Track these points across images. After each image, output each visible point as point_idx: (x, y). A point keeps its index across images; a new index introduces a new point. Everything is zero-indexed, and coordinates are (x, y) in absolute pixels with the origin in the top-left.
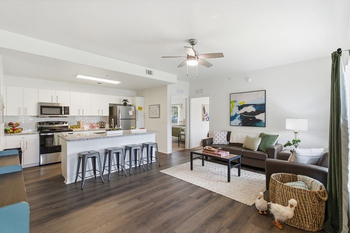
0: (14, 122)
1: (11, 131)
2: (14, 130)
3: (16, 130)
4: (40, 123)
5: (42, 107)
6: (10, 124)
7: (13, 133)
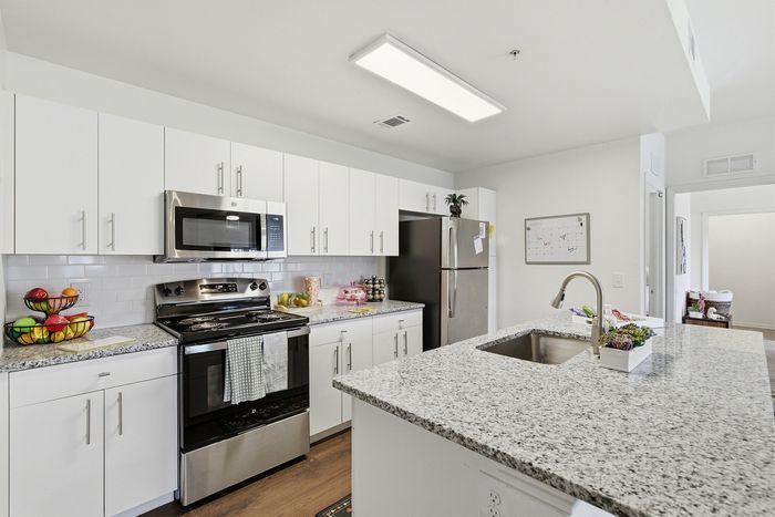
0: (54, 288)
1: (38, 334)
2: (53, 329)
3: (60, 327)
4: (163, 289)
5: (181, 213)
6: (35, 298)
7: (50, 342)
